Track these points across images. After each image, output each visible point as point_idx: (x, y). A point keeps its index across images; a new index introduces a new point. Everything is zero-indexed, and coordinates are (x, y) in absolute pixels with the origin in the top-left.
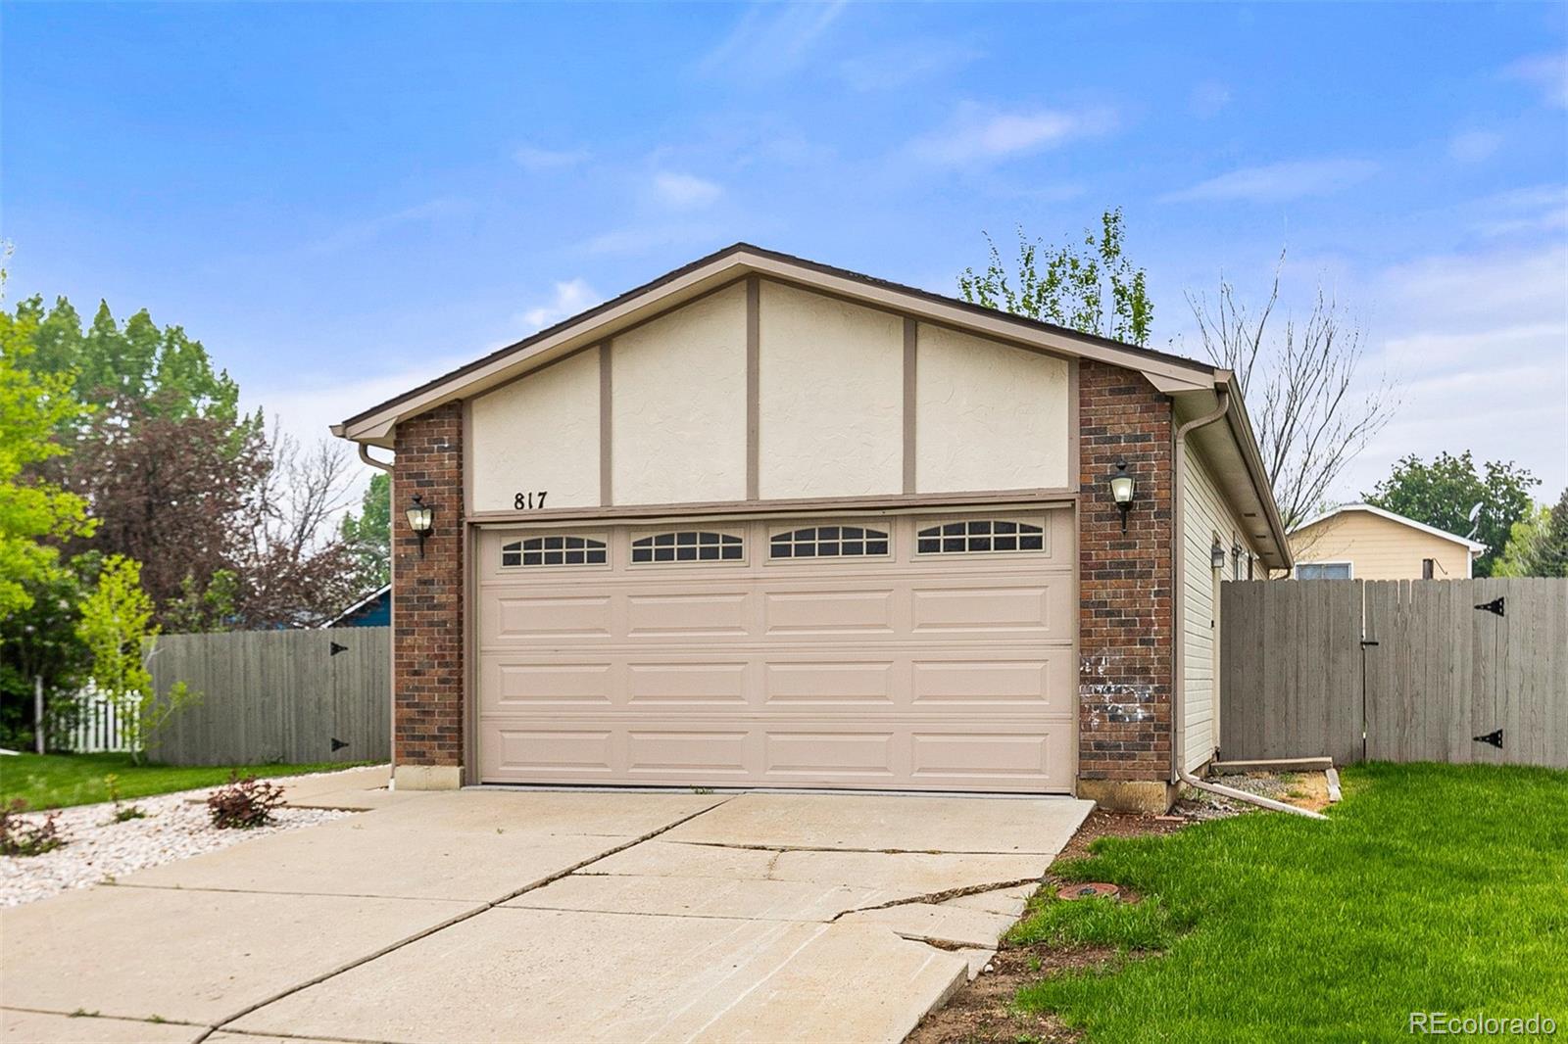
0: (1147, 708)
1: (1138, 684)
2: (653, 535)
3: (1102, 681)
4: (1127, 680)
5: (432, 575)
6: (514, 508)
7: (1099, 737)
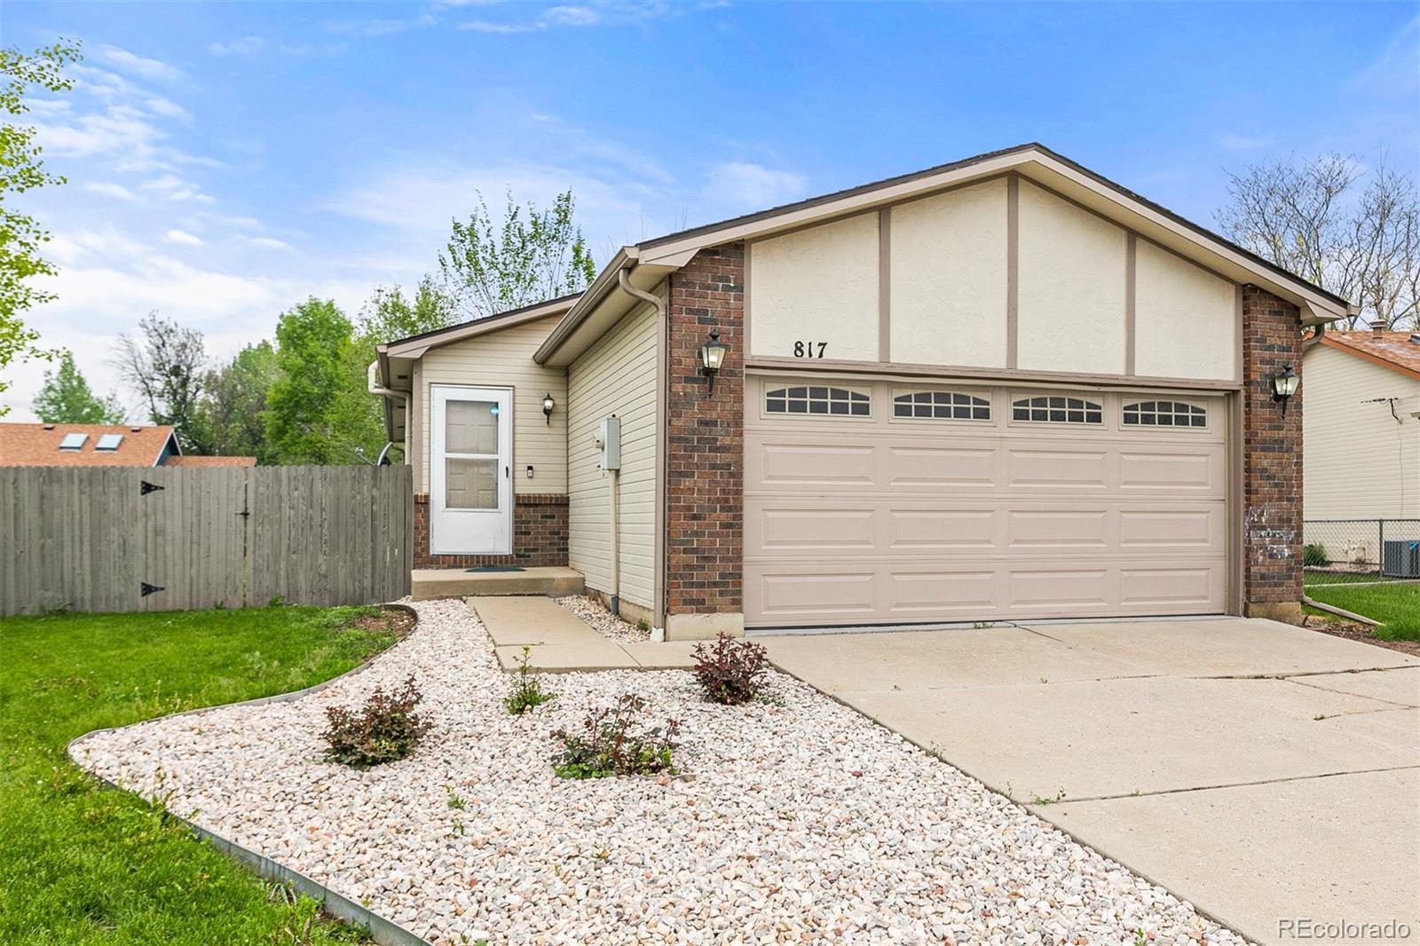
0: (1290, 548)
1: (1285, 530)
2: (912, 392)
3: (1264, 528)
4: (1280, 528)
5: (714, 416)
6: (793, 355)
7: (1263, 570)
